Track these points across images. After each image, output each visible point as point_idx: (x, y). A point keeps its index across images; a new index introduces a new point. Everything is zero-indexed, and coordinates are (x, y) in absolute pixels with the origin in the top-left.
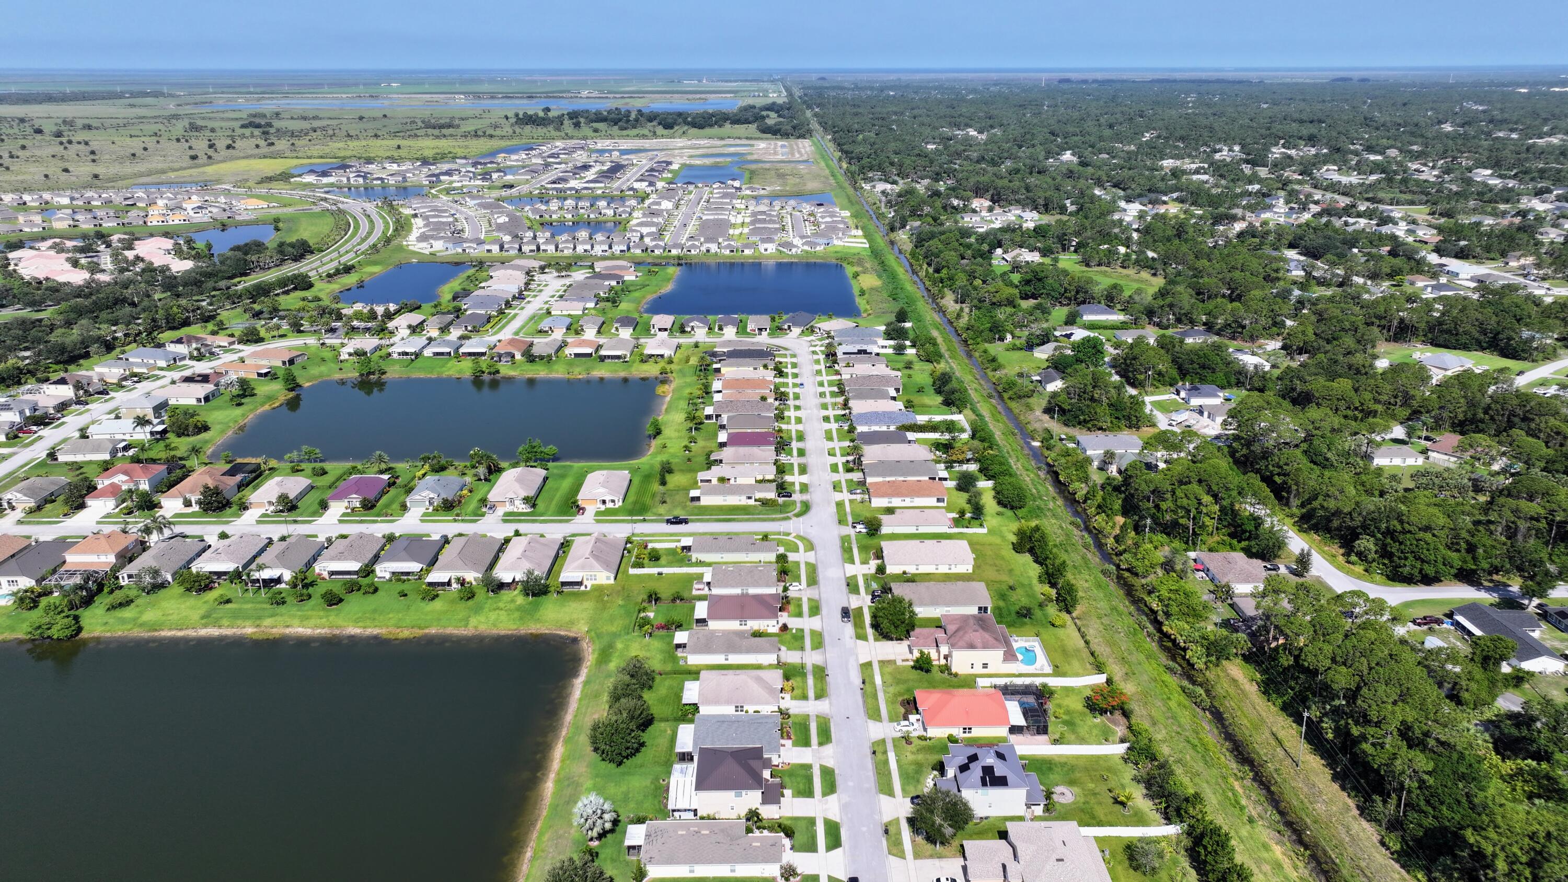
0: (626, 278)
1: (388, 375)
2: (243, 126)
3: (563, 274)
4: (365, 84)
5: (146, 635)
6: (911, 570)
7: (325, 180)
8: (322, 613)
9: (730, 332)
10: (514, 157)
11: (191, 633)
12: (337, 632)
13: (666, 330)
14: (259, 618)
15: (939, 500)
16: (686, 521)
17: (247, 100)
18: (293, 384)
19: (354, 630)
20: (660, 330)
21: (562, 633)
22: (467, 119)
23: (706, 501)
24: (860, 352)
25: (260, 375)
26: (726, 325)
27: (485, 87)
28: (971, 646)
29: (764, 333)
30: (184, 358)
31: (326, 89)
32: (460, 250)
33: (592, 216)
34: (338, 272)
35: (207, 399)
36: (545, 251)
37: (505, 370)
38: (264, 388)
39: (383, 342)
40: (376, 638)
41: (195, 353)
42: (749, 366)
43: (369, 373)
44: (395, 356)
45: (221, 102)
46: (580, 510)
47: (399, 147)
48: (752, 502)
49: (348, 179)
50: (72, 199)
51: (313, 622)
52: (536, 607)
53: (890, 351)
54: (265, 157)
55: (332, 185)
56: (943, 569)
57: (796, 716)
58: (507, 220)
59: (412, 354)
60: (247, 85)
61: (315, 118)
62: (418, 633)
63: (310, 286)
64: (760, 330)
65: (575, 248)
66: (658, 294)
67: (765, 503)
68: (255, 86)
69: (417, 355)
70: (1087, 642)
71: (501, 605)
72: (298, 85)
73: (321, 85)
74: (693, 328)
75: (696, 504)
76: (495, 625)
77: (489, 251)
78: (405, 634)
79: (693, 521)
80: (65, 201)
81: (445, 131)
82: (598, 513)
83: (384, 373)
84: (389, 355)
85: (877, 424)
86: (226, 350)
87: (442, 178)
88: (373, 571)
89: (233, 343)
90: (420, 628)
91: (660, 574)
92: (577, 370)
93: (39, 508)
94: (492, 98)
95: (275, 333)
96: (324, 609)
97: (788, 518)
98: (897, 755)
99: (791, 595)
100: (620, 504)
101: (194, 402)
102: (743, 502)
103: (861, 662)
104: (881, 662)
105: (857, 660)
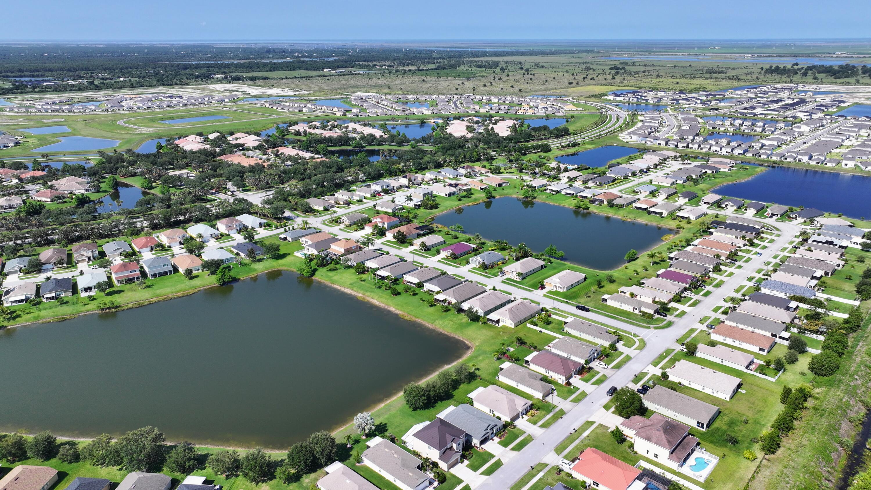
0: (722, 170)
1: (536, 200)
2: (611, 69)
3: (686, 162)
4: (698, 48)
5: (329, 284)
6: (685, 383)
7: (618, 99)
8: (388, 297)
9: (750, 213)
10: (737, 92)
11: (342, 289)
12: (386, 307)
13: (709, 203)
14: (367, 291)
15: (761, 349)
16: (588, 310)
17: (628, 55)
18: (490, 196)
19: (392, 309)
20: (705, 203)
21: (467, 342)
22: (737, 69)
23: (609, 303)
24: (827, 242)
25: (481, 188)
26: (750, 208)
27: (773, 50)
28: (648, 439)
29: (775, 218)
30: (462, 176)
31: (676, 50)
32: (644, 142)
33: (746, 131)
34: (568, 146)
35: (450, 195)
36: (692, 148)
37: (593, 208)
38: (476, 196)
39: (548, 183)
40: (397, 315)
41: (468, 174)
42: (733, 234)
43: (527, 197)
44: (548, 191)
45: (615, 56)
46: (542, 287)
47: (677, 83)
48: (637, 312)
49: (629, 99)
50: (500, 99)
51: (382, 299)
52: (467, 325)
53: (859, 247)
54: (604, 85)
55: (620, 101)
56: (708, 391)
57: (519, 429)
58: (688, 128)
59: (555, 191)
60: (635, 47)
61: (653, 65)
62: (414, 319)
63: (550, 150)
64: (773, 215)
65: (710, 149)
66: (734, 182)
67: (644, 314)
68: (639, 48)
69: (558, 192)
70: (753, 477)
71: (455, 319)
72: (663, 47)
73: (674, 48)
74: (726, 206)
75: (604, 303)
76: (443, 327)
77: (659, 144)
78: (408, 318)
79: (593, 311)
80: (496, 100)
81: (714, 76)
82: (550, 292)
83: (535, 198)
84: (546, 190)
85: (777, 290)
86: (482, 174)
87: (680, 101)
88: (423, 286)
89: (488, 172)
90: (415, 317)
91: (541, 332)
92: (631, 216)
93: (350, 225)
94: (769, 56)
95: (509, 170)
96: (390, 296)
97: (649, 328)
98: (543, 476)
99: (596, 368)
100: (565, 290)
101: (444, 195)
102: (631, 310)
103: (589, 420)
104: (601, 425)
105: (588, 418)
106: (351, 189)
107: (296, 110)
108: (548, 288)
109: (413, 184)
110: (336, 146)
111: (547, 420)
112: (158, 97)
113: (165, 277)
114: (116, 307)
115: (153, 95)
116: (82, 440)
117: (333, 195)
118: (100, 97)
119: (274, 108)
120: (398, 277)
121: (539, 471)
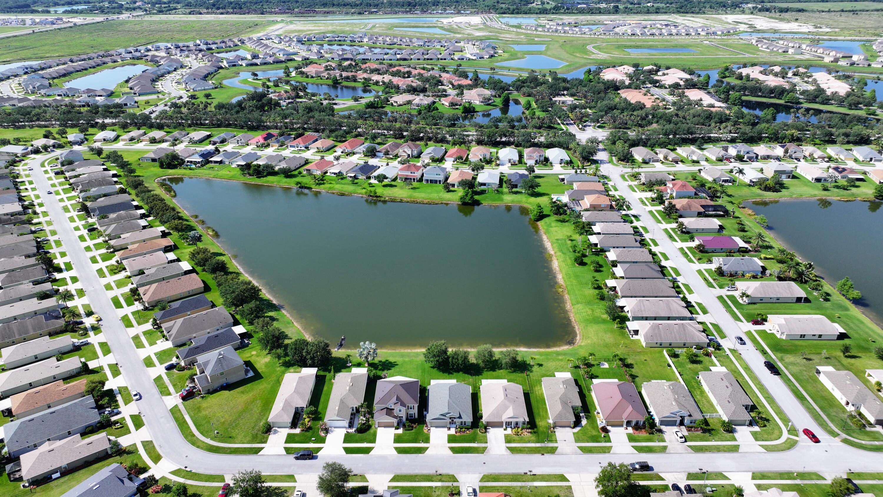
8: (570, 263)
12: (558, 272)
16: (777, 372)
18: (879, 196)
23: (822, 378)
35: (818, 180)
38: (860, 190)
46: (760, 322)
48: (849, 407)
52: (601, 322)
57: (485, 436)
67: (857, 415)
71: (598, 311)
75: (817, 375)
79: (783, 377)
82: (762, 332)
88: (616, 266)
91: (669, 365)
93: (644, 184)
97: (836, 436)
98: (436, 487)
99: (666, 436)
100: (784, 337)
101: (810, 179)
102: (843, 403)
103: (566, 475)
104: (570, 487)
105: (569, 473)
106: (703, 147)
107: (780, 51)
108: (766, 327)
109: (791, 157)
110: (765, 97)
111: (524, 447)
112: (654, 24)
113: (434, 185)
114: (377, 197)
115: (650, 22)
116: (247, 275)
117: (674, 150)
118: (606, 20)
119: (759, 46)
120: (605, 249)
121: (441, 481)
